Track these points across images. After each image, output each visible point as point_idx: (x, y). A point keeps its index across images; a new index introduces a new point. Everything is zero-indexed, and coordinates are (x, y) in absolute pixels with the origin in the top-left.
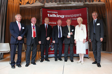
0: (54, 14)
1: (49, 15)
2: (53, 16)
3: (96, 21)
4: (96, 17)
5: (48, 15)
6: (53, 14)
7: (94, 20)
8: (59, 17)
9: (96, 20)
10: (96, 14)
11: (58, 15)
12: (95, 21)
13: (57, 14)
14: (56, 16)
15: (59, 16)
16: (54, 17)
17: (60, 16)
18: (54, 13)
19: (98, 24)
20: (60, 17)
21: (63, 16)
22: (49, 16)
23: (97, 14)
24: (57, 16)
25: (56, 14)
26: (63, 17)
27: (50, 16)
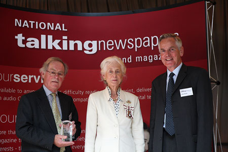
0: (50, 37)
1: (24, 42)
2: (43, 47)
3: (175, 78)
4: (175, 59)
5: (20, 38)
6: (43, 37)
7: (169, 73)
8: (72, 48)
9: (176, 72)
10: (173, 42)
11: (68, 40)
12: (172, 74)
13: (64, 33)
14: (60, 44)
15: (72, 43)
16: (50, 47)
17: (76, 45)
18: (47, 32)
19: (187, 92)
20: (80, 48)
21: (90, 45)
22: (20, 44)
23: (179, 44)
24: (65, 43)
25: (57, 35)
26: (95, 51)
27: (29, 45)
